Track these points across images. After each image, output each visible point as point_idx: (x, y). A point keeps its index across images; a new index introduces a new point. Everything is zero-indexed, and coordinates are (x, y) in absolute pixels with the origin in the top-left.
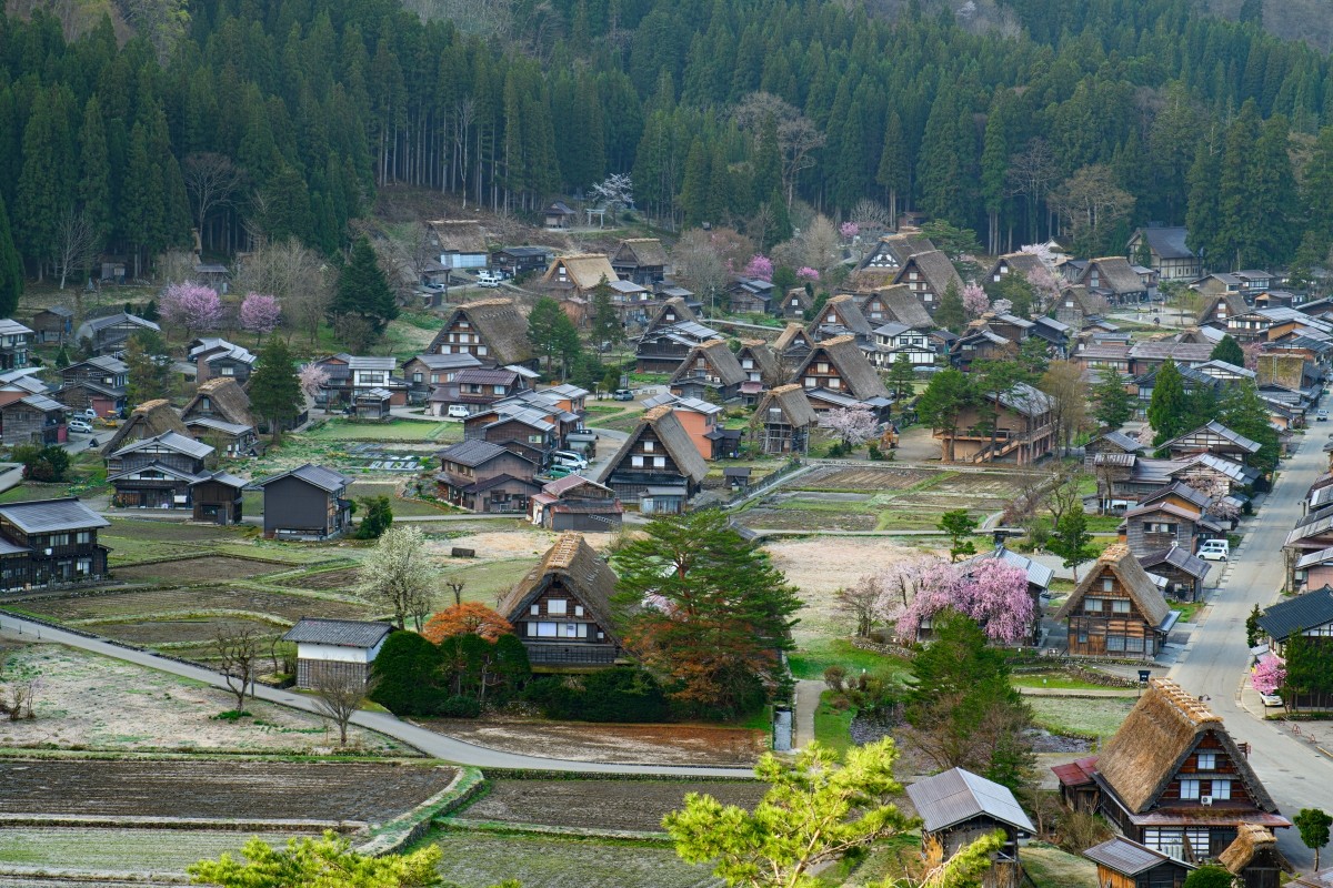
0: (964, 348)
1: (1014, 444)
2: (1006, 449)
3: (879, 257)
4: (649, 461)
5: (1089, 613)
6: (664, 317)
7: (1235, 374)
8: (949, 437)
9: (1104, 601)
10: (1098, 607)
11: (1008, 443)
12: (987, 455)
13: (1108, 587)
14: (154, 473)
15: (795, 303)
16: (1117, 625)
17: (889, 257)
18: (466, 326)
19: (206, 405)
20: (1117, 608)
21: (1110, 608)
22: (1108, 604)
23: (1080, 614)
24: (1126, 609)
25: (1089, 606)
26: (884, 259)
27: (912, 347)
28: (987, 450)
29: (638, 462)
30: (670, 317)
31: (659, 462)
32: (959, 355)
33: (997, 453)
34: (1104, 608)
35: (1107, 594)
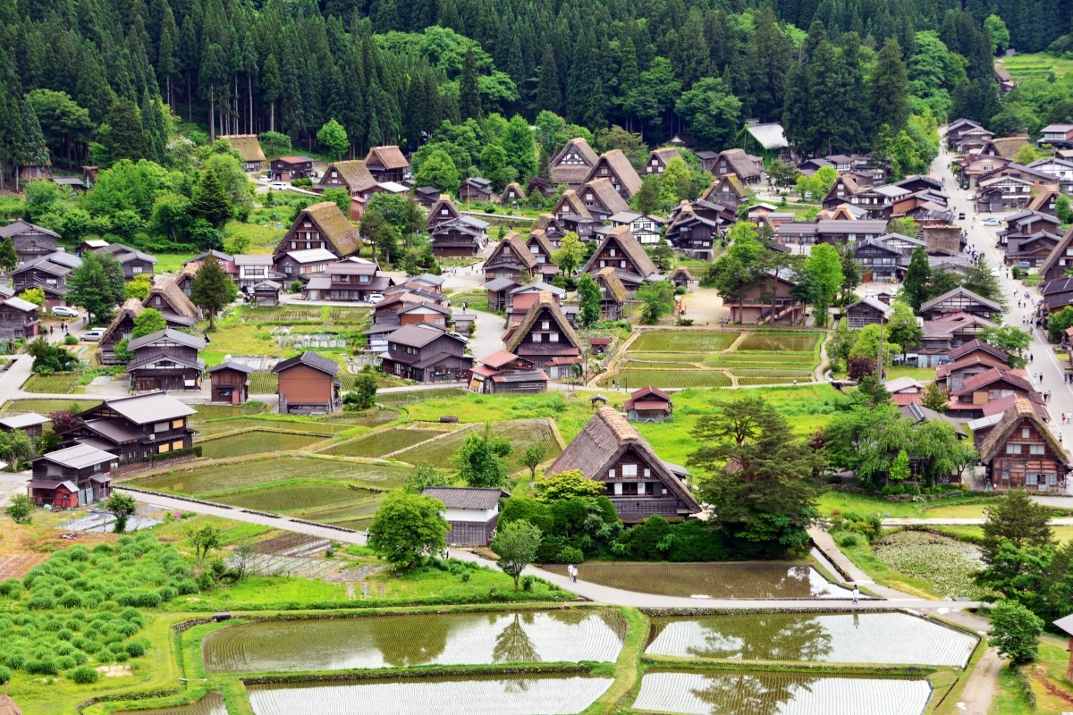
0: (682, 229)
1: (790, 309)
2: (782, 313)
3: (569, 156)
4: (546, 337)
5: (1010, 456)
6: (439, 213)
7: (913, 244)
8: (736, 305)
9: (1023, 446)
10: (1018, 451)
11: (783, 309)
12: (768, 318)
13: (1026, 434)
14: (168, 363)
15: (512, 195)
16: (1034, 465)
17: (576, 156)
18: (310, 226)
19: (158, 301)
20: (1033, 451)
21: (1028, 451)
22: (1026, 448)
23: (1003, 456)
24: (1041, 451)
25: (1010, 450)
26: (573, 158)
27: (643, 230)
28: (767, 315)
29: (537, 338)
30: (445, 212)
31: (554, 338)
32: (678, 235)
33: (776, 317)
34: (1022, 451)
35: (1026, 440)
